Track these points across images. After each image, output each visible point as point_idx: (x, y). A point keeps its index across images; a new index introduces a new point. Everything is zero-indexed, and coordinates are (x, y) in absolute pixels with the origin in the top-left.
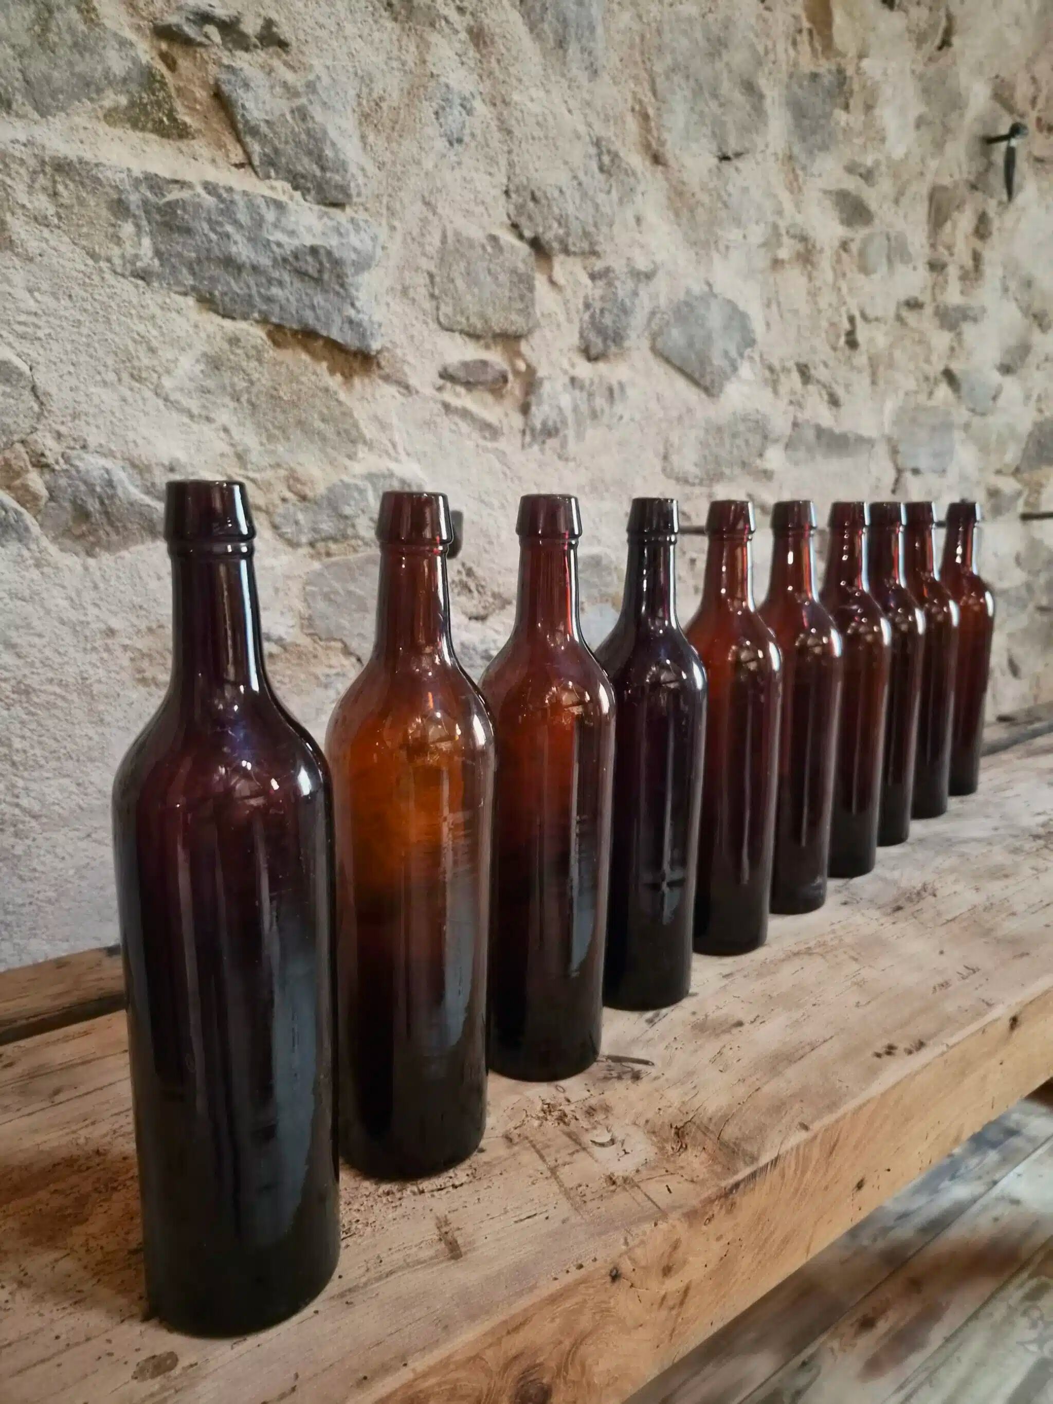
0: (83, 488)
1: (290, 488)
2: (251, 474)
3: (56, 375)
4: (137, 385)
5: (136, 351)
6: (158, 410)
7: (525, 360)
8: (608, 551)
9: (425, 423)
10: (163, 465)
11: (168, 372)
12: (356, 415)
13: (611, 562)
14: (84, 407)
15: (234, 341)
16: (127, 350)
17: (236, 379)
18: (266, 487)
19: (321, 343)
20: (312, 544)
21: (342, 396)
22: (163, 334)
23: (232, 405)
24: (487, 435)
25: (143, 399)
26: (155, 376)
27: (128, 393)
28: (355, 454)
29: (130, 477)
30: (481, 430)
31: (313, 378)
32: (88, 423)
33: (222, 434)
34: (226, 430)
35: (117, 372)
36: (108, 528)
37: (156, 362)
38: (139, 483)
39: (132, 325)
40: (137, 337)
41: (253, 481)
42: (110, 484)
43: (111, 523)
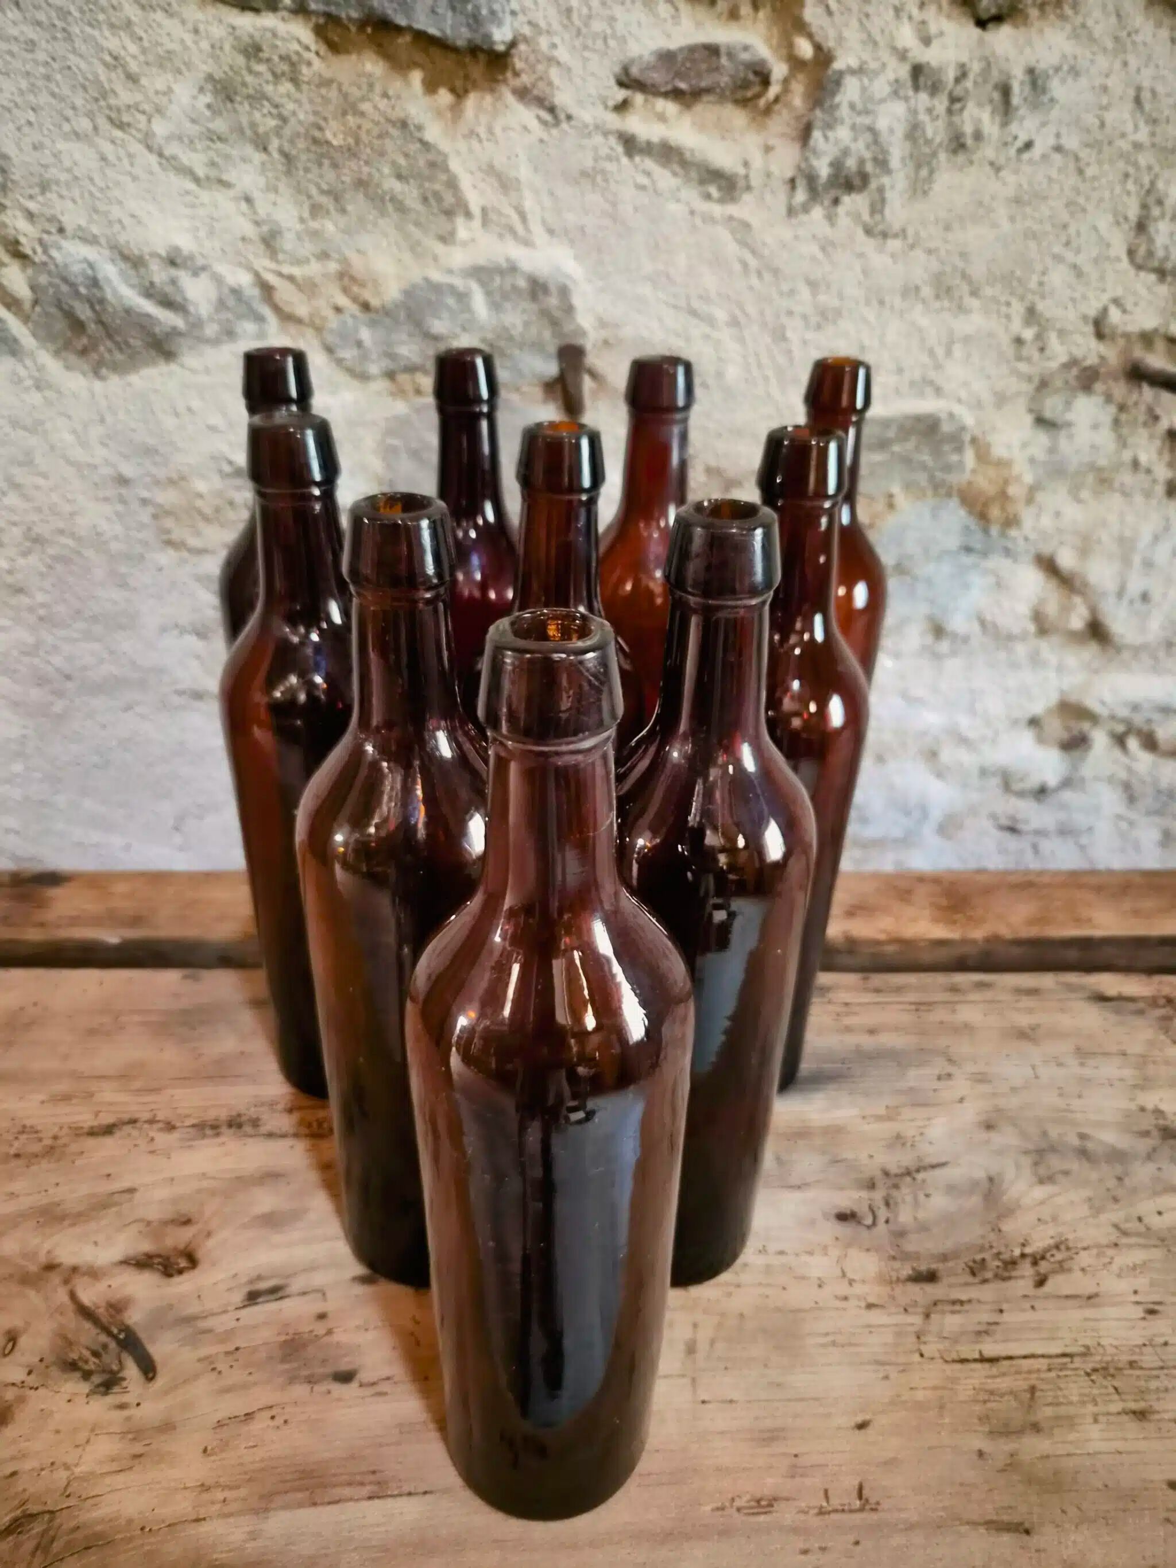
0: (65, 288)
1: (345, 290)
2: (286, 269)
3: (11, 126)
4: (118, 134)
5: (110, 81)
6: (151, 173)
7: (810, 36)
8: (959, 410)
9: (584, 174)
10: (159, 256)
11: (159, 110)
12: (455, 165)
13: (963, 428)
14: (53, 173)
15: (253, 50)
16: (97, 81)
17: (257, 115)
18: (308, 288)
19: (406, 39)
20: (390, 375)
21: (433, 133)
22: (144, 51)
23: (258, 157)
24: (713, 190)
25: (130, 156)
26: (143, 118)
27: (108, 148)
28: (452, 233)
29: (122, 273)
30: (702, 182)
31: (382, 104)
32: (61, 197)
33: (244, 206)
34: (248, 200)
35: (90, 115)
36: (109, 344)
37: (138, 97)
38: (135, 281)
39: (100, 40)
40: (108, 58)
41: (291, 278)
42: (95, 283)
43: (110, 336)
